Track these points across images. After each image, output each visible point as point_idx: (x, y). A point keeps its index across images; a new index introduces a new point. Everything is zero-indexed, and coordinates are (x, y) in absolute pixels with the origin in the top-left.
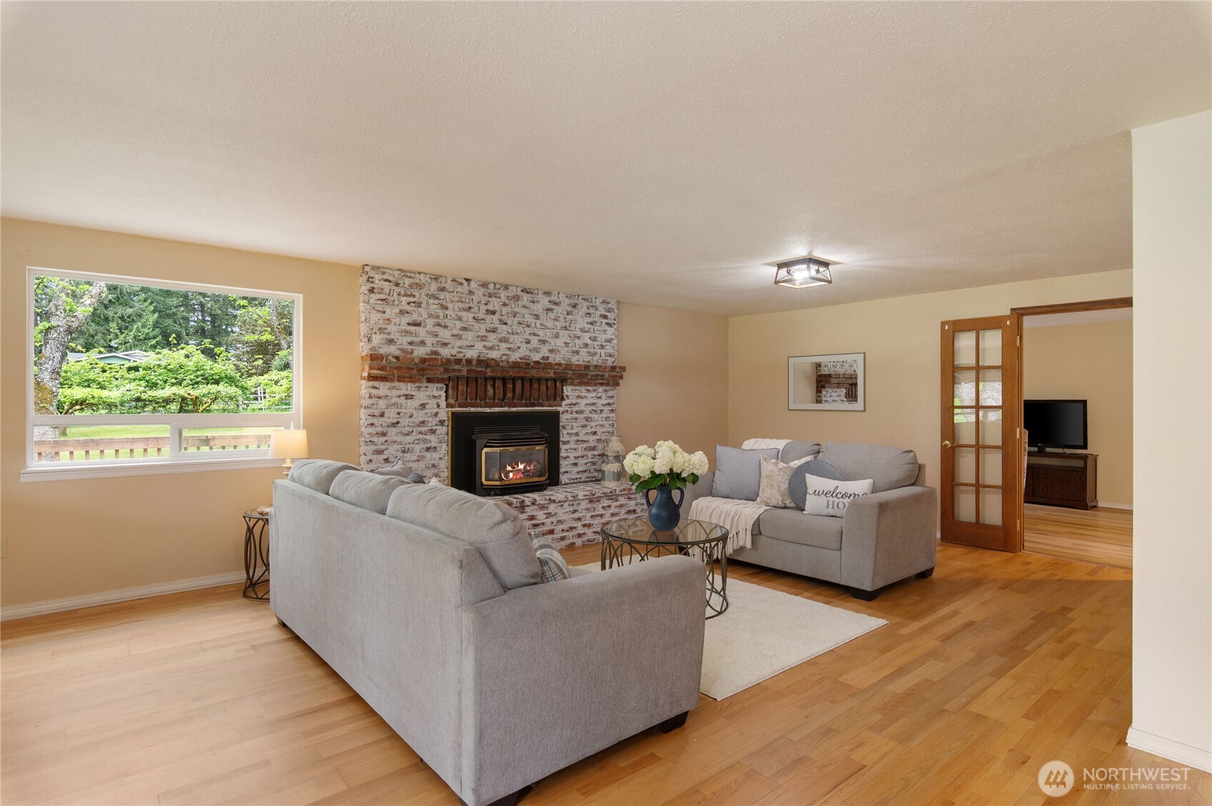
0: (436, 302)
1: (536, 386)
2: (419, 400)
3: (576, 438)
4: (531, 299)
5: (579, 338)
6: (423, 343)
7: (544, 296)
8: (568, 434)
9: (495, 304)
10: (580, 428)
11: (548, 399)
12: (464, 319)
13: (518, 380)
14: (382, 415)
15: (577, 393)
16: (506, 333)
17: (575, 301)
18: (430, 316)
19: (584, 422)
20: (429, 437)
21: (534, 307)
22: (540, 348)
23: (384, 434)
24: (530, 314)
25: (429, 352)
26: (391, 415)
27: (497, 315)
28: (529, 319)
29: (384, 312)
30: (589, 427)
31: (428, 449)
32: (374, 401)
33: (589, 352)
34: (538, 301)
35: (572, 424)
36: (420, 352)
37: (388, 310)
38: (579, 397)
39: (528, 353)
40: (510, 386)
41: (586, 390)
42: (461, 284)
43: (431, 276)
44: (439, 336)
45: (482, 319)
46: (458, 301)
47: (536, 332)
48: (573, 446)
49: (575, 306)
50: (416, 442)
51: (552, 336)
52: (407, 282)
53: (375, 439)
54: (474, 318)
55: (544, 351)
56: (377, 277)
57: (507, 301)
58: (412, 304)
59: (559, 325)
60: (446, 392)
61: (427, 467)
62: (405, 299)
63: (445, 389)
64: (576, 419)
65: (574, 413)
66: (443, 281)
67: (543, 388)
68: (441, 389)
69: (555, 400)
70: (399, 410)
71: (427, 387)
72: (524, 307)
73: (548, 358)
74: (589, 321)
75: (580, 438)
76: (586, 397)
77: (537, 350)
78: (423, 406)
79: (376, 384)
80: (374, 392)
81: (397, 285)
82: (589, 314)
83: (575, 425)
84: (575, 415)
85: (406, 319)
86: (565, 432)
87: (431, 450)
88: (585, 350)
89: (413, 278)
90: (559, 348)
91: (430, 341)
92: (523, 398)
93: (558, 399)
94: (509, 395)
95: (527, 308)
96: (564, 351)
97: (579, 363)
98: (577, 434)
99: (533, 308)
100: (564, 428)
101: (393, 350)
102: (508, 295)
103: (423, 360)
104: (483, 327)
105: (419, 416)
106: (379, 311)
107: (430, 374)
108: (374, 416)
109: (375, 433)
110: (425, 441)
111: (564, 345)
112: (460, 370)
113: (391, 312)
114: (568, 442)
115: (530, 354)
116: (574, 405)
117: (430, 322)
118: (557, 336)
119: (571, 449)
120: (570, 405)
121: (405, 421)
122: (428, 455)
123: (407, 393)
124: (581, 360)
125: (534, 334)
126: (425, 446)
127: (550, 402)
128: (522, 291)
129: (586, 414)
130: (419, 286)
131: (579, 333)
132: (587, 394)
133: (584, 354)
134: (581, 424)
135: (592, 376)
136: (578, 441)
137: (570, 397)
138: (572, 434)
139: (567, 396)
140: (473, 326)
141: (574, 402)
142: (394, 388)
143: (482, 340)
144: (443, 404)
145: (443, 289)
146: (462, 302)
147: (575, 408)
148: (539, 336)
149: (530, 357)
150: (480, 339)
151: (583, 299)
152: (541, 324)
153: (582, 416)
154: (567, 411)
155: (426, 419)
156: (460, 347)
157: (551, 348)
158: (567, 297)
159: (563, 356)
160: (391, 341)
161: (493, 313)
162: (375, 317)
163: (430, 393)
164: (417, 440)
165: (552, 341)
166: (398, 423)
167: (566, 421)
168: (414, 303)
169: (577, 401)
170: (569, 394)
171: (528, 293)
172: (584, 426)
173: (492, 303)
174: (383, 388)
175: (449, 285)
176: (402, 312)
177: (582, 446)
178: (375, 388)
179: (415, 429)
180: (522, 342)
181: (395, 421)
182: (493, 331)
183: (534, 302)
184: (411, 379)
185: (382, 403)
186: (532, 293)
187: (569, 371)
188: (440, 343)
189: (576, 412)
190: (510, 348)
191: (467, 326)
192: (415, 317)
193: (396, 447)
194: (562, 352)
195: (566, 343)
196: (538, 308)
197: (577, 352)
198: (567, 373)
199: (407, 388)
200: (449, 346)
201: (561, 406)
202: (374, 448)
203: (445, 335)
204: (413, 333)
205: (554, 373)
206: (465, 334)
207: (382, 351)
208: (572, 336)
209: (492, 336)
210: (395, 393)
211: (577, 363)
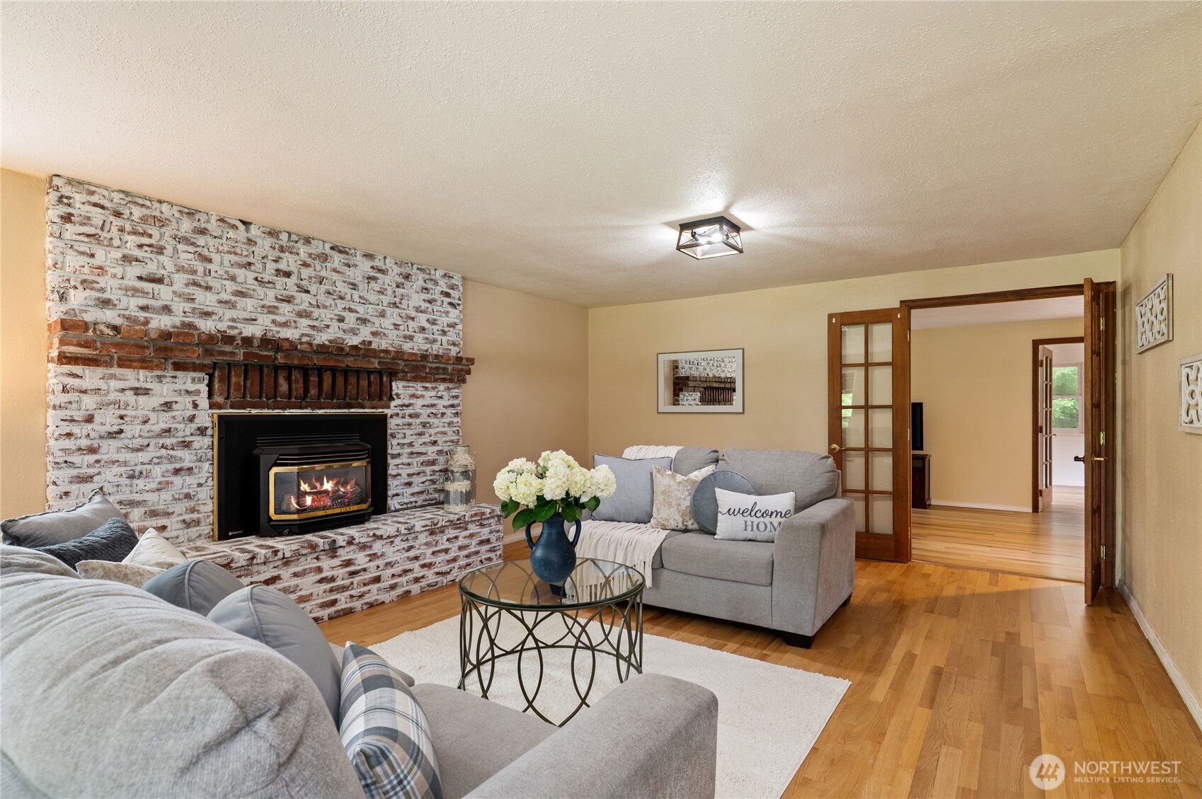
0: (191, 249)
1: (353, 380)
2: (161, 396)
3: (410, 450)
4: (345, 261)
5: (413, 319)
6: (167, 309)
7: (364, 258)
8: (398, 444)
9: (288, 262)
10: (415, 437)
11: (371, 398)
12: (239, 280)
13: (326, 371)
14: (90, 419)
15: (411, 391)
16: (308, 305)
17: (407, 270)
18: (180, 269)
19: (420, 429)
20: (179, 453)
21: (350, 272)
22: (358, 329)
23: (92, 450)
24: (344, 282)
25: (178, 324)
26: (107, 420)
27: (294, 279)
28: (342, 288)
29: (92, 256)
30: (427, 436)
31: (177, 472)
32: (72, 396)
33: (427, 339)
34: (356, 266)
35: (405, 431)
36: (161, 322)
37: (100, 254)
38: (413, 396)
39: (341, 334)
40: (314, 379)
41: (423, 387)
42: (234, 227)
43: (181, 209)
44: (197, 301)
45: (269, 282)
46: (229, 252)
47: (353, 307)
48: (406, 461)
49: (407, 277)
50: (156, 460)
51: (375, 314)
52: (137, 212)
53: (76, 459)
54: (256, 279)
55: (365, 333)
56: (78, 198)
57: (309, 261)
58: (146, 248)
59: (386, 299)
60: (210, 385)
61: (175, 499)
62: (132, 240)
63: (206, 381)
64: (410, 424)
65: (407, 417)
66: (203, 220)
67: (364, 383)
68: (200, 380)
69: (381, 399)
70: (123, 412)
71: (175, 377)
72: (335, 270)
73: (370, 343)
74: (427, 299)
75: (414, 450)
76: (422, 396)
77: (354, 332)
78: (168, 406)
79: (77, 369)
80: (72, 382)
81: (118, 214)
82: (426, 289)
83: (408, 432)
84: (408, 420)
85: (134, 271)
86: (395, 442)
87: (183, 473)
88: (421, 335)
89: (148, 207)
90: (385, 331)
91: (179, 307)
92: (333, 397)
93: (385, 398)
94: (313, 391)
95: (339, 272)
96: (393, 334)
97: (414, 351)
98: (411, 444)
99: (348, 273)
100: (393, 436)
101: (110, 316)
102: (310, 251)
103: (166, 335)
104: (271, 294)
105: (161, 421)
106: (83, 253)
107: (180, 357)
108: (72, 421)
109: (74, 448)
110: (171, 459)
111: (392, 327)
112: (233, 354)
113: (106, 256)
114: (399, 455)
115: (344, 337)
116: (408, 406)
117: (180, 280)
118: (382, 314)
119: (403, 464)
120: (402, 406)
121: (132, 429)
122: (177, 480)
123: (137, 385)
124: (415, 348)
125: (350, 310)
126: (171, 467)
127: (374, 402)
128: (332, 248)
129: (423, 419)
130: (162, 222)
131: (413, 314)
132: (424, 393)
133: (420, 341)
134: (416, 431)
135: (431, 368)
136: (412, 453)
137: (402, 396)
138: (404, 444)
139: (397, 395)
140: (254, 290)
141: (407, 402)
142: (113, 377)
143: (270, 312)
144: (204, 402)
145: (203, 232)
146: (236, 253)
147: (409, 411)
148: (357, 312)
149: (344, 340)
150: (266, 311)
151: (418, 269)
152: (360, 297)
153: (418, 421)
154: (397, 415)
155: (173, 426)
156: (233, 320)
157: (374, 330)
158: (396, 263)
159: (391, 342)
160: (106, 303)
161: (288, 274)
162: (73, 261)
163: (180, 385)
164: (158, 458)
165: (377, 321)
166: (121, 431)
167: (396, 427)
168: (149, 246)
169: (411, 401)
170: (399, 392)
171: (340, 252)
172: (420, 434)
173: (285, 261)
174: (91, 377)
175: (213, 226)
176: (127, 259)
177: (418, 459)
178: (73, 375)
179: (153, 442)
180: (331, 319)
181: (116, 428)
182: (288, 300)
183: (349, 266)
184: (145, 364)
185: (89, 402)
186: (348, 254)
187: (400, 362)
188: (197, 311)
189: (410, 416)
190: (314, 326)
191: (243, 290)
192: (151, 268)
193: (116, 470)
194: (390, 336)
195: (395, 325)
196: (357, 275)
197: (411, 338)
198: (398, 365)
199: (141, 377)
200: (214, 317)
201: (389, 407)
202: (74, 472)
203: (206, 300)
204: (147, 293)
205: (379, 363)
206: (241, 302)
207: (88, 317)
208: (404, 315)
209: (285, 308)
210: (114, 384)
211: (411, 351)
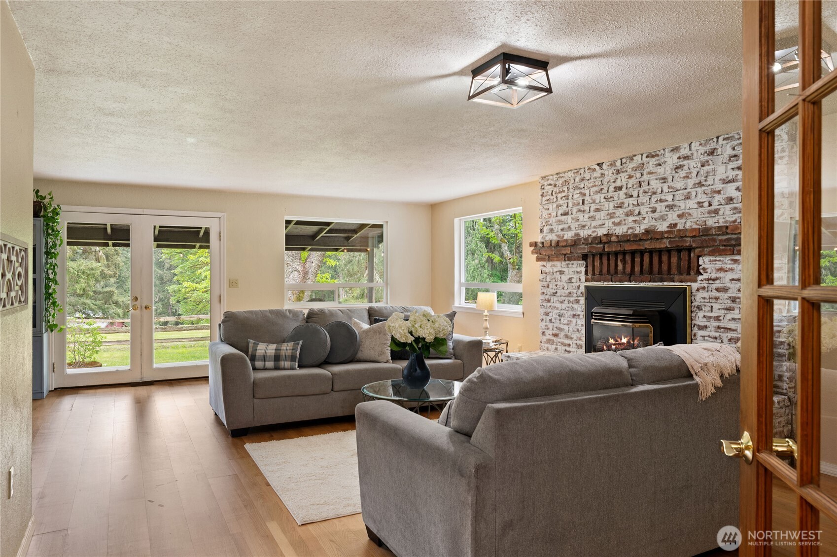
0: (578, 191)
1: (665, 258)
2: (568, 274)
3: (716, 324)
4: (657, 162)
5: (719, 192)
6: (569, 228)
7: (672, 153)
8: (704, 316)
9: (622, 180)
10: (723, 311)
11: (680, 273)
12: (597, 201)
13: (646, 252)
14: (548, 286)
15: (719, 265)
16: (632, 206)
17: (713, 145)
19: (729, 304)
20: (574, 306)
21: (660, 170)
22: (667, 215)
23: (549, 301)
24: (656, 179)
25: (573, 235)
26: (553, 287)
27: (624, 189)
28: (656, 185)
29: (549, 209)
30: (737, 311)
31: (574, 316)
32: (544, 275)
33: (735, 208)
34: (665, 162)
35: (712, 304)
37: (550, 207)
38: (721, 270)
39: (653, 223)
40: (637, 260)
41: (732, 260)
42: (594, 170)
43: (574, 171)
44: (580, 220)
45: (611, 197)
46: (593, 186)
47: (663, 198)
48: (713, 334)
49: (712, 153)
50: (567, 309)
51: (681, 198)
53: (545, 304)
54: (605, 198)
55: (672, 217)
56: (545, 183)
57: (633, 173)
58: (563, 198)
59: (690, 182)
60: (587, 267)
61: (573, 331)
62: (559, 196)
63: (584, 266)
64: (717, 298)
65: (714, 291)
66: (582, 173)
67: (674, 260)
68: (580, 265)
69: (689, 274)
70: (556, 283)
71: (573, 264)
72: (650, 173)
73: (676, 225)
74: (735, 166)
75: (722, 325)
76: (732, 270)
77: (663, 218)
78: (570, 280)
79: (545, 263)
80: (544, 269)
81: (555, 186)
82: (735, 156)
83: (716, 306)
84: (715, 294)
85: (560, 211)
86: (701, 314)
87: (576, 317)
88: (728, 207)
89: (564, 177)
90: (690, 211)
91: (574, 225)
93: (692, 273)
94: (637, 269)
95: (652, 173)
96: (697, 213)
97: (719, 225)
98: (717, 319)
99: (659, 171)
100: (699, 308)
101: (553, 237)
102: (633, 166)
104: (612, 205)
105: (568, 288)
106: (546, 209)
108: (544, 287)
109: (544, 299)
110: (572, 309)
111: (696, 206)
113: (552, 207)
114: (706, 327)
115: (656, 224)
116: (714, 280)
117: (575, 210)
118: (688, 197)
119: (709, 336)
120: (709, 280)
121: (559, 292)
122: (575, 321)
123: (561, 270)
124: (721, 221)
125: (661, 201)
126: (572, 313)
127: (682, 277)
128: (647, 157)
129: (732, 293)
130: (567, 182)
131: (719, 186)
132: (734, 266)
133: (728, 212)
134: (724, 306)
136: (719, 327)
137: (709, 271)
138: (710, 317)
139: (704, 269)
140: (604, 205)
141: (714, 276)
142: (554, 266)
143: (611, 217)
144: (583, 278)
145: (582, 179)
146: (595, 186)
147: (717, 284)
148: (667, 201)
149: (655, 226)
150: (609, 217)
151: (724, 139)
152: (669, 187)
153: (726, 295)
154: (704, 288)
155: (572, 291)
156: (595, 227)
157: (680, 212)
158: (700, 144)
159: (695, 220)
160: (553, 230)
161: (620, 188)
162: (544, 214)
163: (574, 268)
164: (568, 307)
165: (682, 204)
166: (556, 293)
167: (702, 300)
168: (564, 197)
169: (719, 275)
170: (706, 266)
171: (653, 156)
172: (729, 309)
173: (619, 179)
174: (548, 266)
175: (586, 174)
176: (558, 206)
177: (727, 334)
178: (544, 266)
179: (567, 298)
180: (647, 212)
181: (555, 291)
182: (620, 206)
183: (660, 165)
184: (558, 259)
185: (548, 277)
186: (658, 155)
187: (687, 239)
188: (580, 226)
189: (717, 290)
190: (636, 220)
191: (599, 207)
192: (565, 208)
193: (556, 311)
194: (695, 215)
195: (699, 203)
196: (666, 170)
197: (716, 212)
198: (686, 241)
199: (562, 265)
200: (587, 227)
201: (695, 281)
202: (545, 310)
203: (584, 218)
204: (563, 222)
206: (598, 215)
207: (548, 238)
208: (709, 191)
209: (620, 212)
210: (554, 269)
211: (717, 225)
